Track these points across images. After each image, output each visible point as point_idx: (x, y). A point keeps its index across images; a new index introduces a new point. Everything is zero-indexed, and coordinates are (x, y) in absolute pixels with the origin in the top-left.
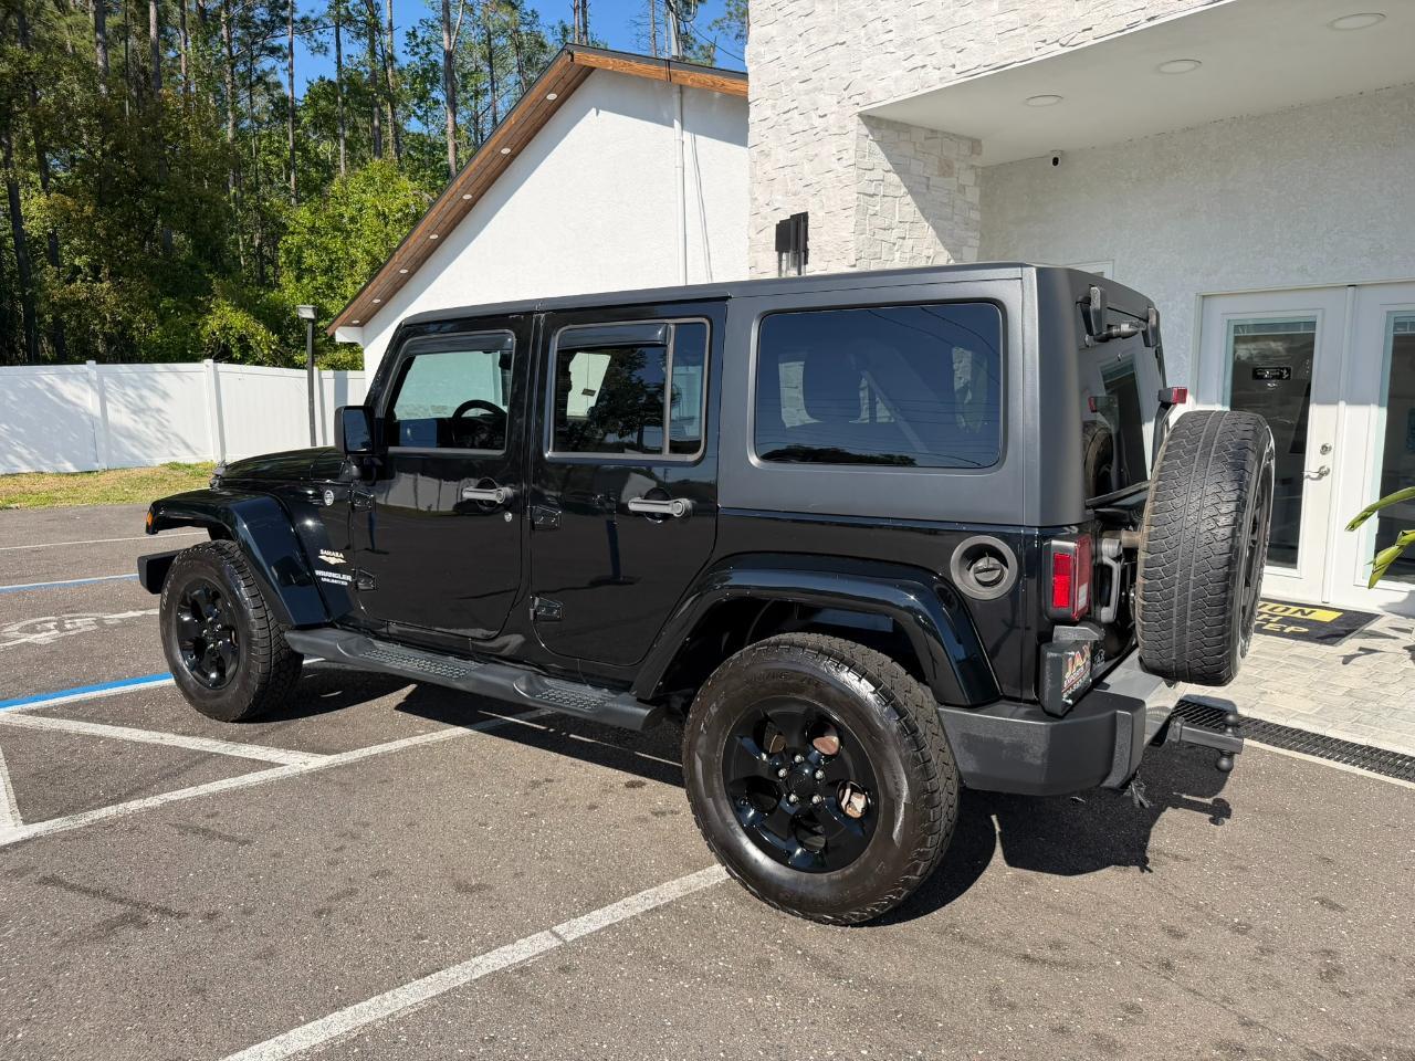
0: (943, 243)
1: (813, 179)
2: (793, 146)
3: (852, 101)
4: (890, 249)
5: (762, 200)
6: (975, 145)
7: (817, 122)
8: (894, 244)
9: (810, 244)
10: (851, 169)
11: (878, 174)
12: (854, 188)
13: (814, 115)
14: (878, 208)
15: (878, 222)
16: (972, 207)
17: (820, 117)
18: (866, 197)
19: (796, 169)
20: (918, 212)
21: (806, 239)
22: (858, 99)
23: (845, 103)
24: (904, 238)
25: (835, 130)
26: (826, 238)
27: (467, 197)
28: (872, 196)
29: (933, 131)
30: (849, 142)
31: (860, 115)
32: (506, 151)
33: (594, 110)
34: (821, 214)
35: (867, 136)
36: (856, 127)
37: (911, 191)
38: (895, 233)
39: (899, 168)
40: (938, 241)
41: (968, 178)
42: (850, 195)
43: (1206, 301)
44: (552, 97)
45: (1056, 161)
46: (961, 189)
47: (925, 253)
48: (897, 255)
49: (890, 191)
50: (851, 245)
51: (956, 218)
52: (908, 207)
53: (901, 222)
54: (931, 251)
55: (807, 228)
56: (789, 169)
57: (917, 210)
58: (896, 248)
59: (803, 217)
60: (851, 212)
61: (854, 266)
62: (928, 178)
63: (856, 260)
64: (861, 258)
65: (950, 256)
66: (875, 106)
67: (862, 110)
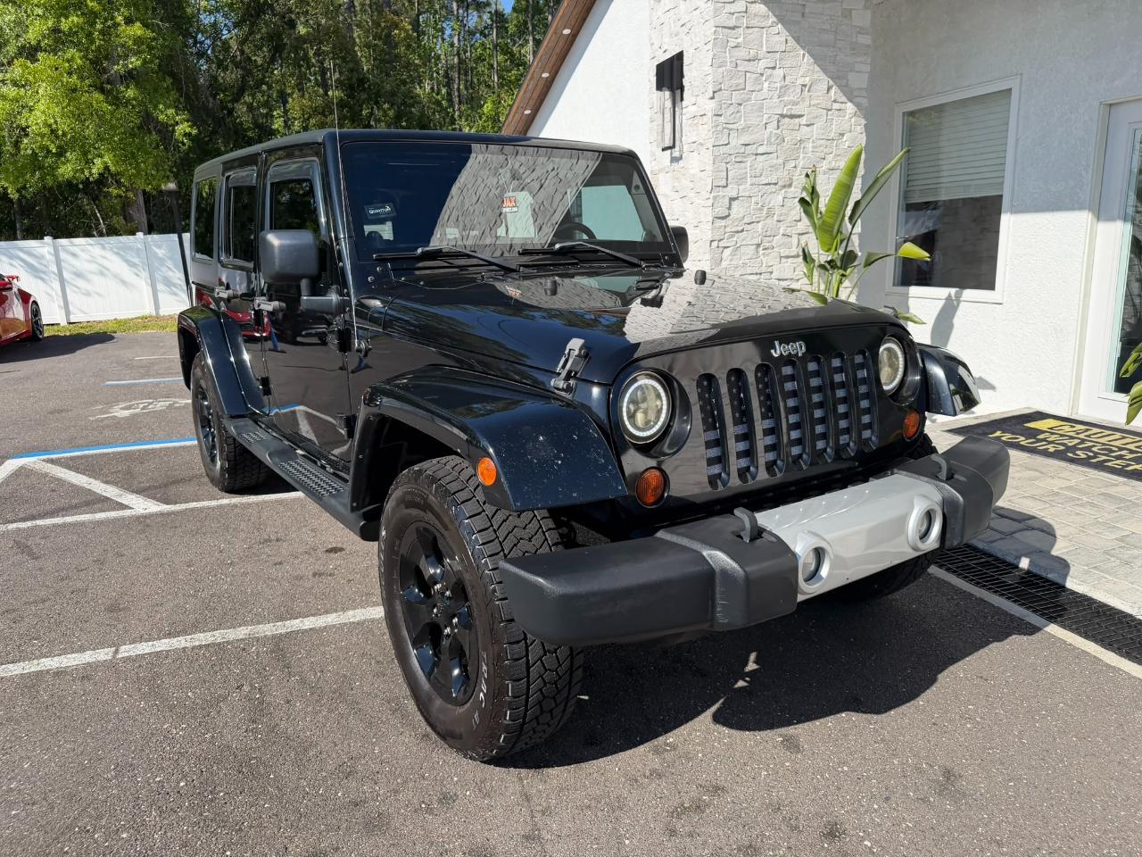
0: (823, 70)
1: (686, 18)
4: (756, 79)
5: (657, 43)
8: (762, 75)
9: (686, 82)
10: (710, 4)
11: (740, 6)
12: (712, 23)
14: (740, 40)
15: (742, 53)
16: (861, 31)
18: (725, 30)
20: (792, 42)
21: (682, 76)
24: (774, 68)
26: (695, 73)
27: (545, 75)
28: (733, 28)
32: (567, 32)
34: (692, 51)
37: (782, 20)
38: (762, 64)
40: (817, 69)
42: (710, 30)
43: (1113, 109)
46: (847, 13)
47: (800, 81)
48: (766, 85)
49: (754, 22)
50: (710, 78)
51: (839, 44)
52: (778, 36)
53: (769, 52)
54: (807, 79)
55: (682, 66)
56: (672, 12)
57: (790, 38)
58: (764, 78)
59: (680, 56)
60: (710, 46)
61: (713, 98)
62: (804, 5)
63: (714, 92)
64: (720, 90)
65: (831, 83)
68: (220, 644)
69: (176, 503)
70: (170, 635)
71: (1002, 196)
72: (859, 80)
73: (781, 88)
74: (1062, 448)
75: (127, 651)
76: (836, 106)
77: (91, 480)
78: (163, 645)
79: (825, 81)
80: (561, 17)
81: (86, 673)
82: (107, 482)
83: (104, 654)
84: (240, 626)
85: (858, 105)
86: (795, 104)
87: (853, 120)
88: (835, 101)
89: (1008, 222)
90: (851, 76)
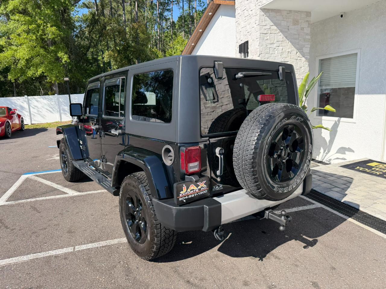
0: (295, 47)
1: (249, 30)
2: (245, 21)
3: (258, 4)
4: (273, 50)
5: (238, 38)
6: (308, 14)
7: (250, 13)
8: (275, 48)
9: (249, 50)
10: (258, 26)
11: (268, 27)
12: (259, 32)
13: (250, 10)
14: (268, 37)
15: (269, 42)
16: (307, 34)
18: (263, 34)
19: (246, 28)
20: (284, 38)
21: (248, 49)
22: (259, 4)
23: (257, 5)
24: (279, 46)
25: (254, 14)
26: (253, 48)
28: (266, 34)
29: (290, 11)
30: (258, 18)
31: (261, 9)
32: (201, 30)
33: (221, 16)
34: (251, 41)
35: (264, 15)
36: (259, 12)
37: (281, 31)
38: (275, 45)
39: (275, 24)
40: (293, 47)
41: (305, 25)
42: (258, 34)
44: (210, 14)
45: (342, 16)
46: (302, 29)
47: (287, 51)
48: (276, 52)
49: (273, 32)
50: (258, 50)
51: (300, 38)
52: (280, 36)
53: (277, 41)
54: (290, 50)
55: (248, 45)
56: (244, 28)
57: (284, 37)
58: (276, 50)
59: (247, 42)
60: (258, 39)
61: (259, 56)
62: (289, 26)
63: (260, 54)
64: (262, 53)
65: (297, 51)
66: (263, 5)
67: (261, 7)
68: (109, 246)
69: (83, 192)
70: (91, 242)
71: (355, 87)
72: (306, 50)
73: (281, 53)
74: (381, 173)
75: (78, 248)
76: (299, 58)
77: (52, 183)
78: (90, 246)
79: (295, 51)
80: (199, 26)
81: (66, 257)
82: (57, 184)
83: (70, 250)
84: (115, 239)
85: (306, 58)
86: (286, 58)
87: (304, 63)
88: (299, 57)
89: (357, 97)
90: (304, 49)
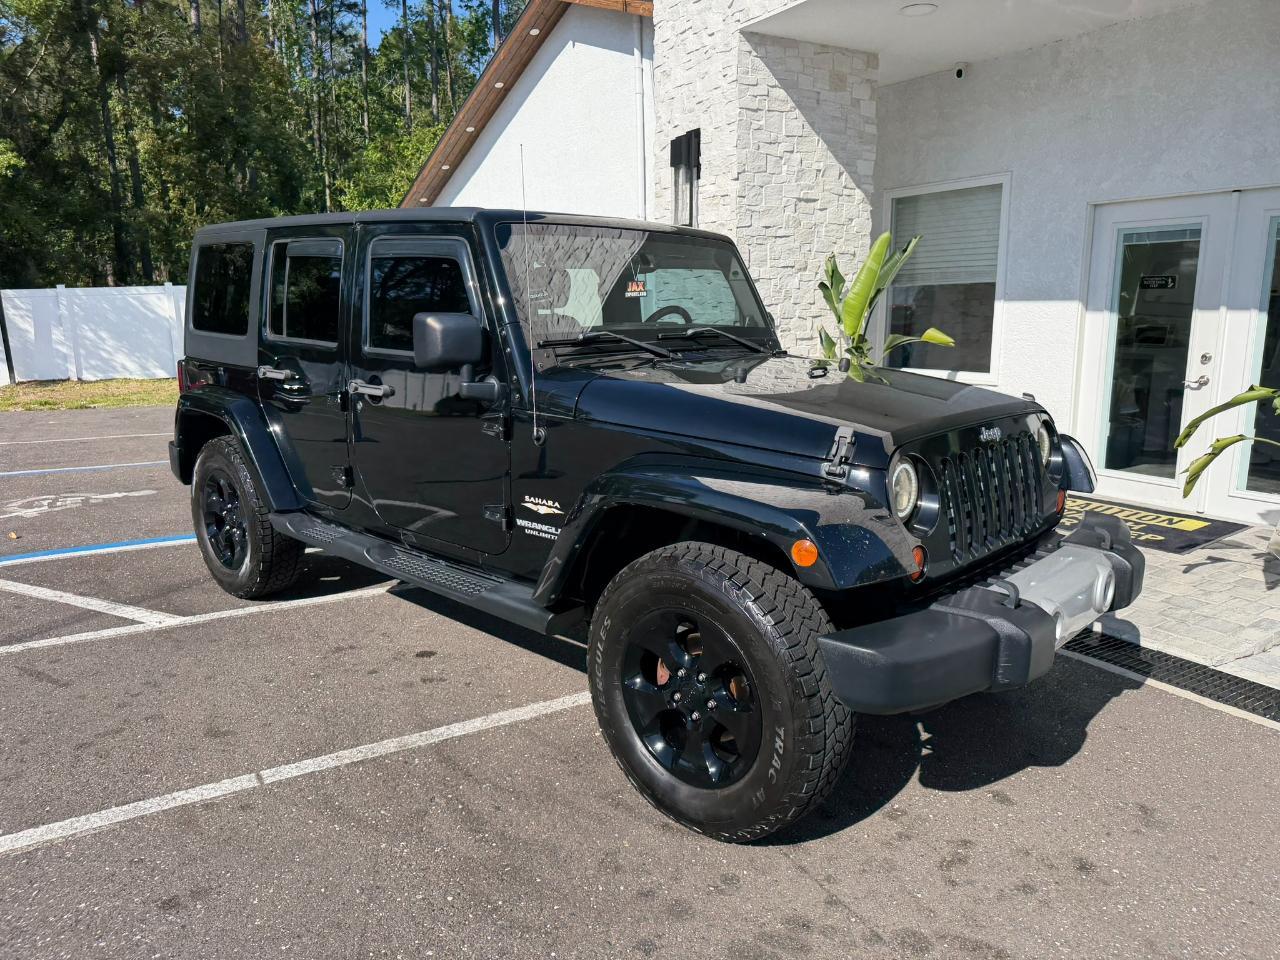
0: (836, 156)
1: (702, 96)
2: (688, 65)
3: (735, 18)
4: (777, 162)
5: (664, 119)
6: (872, 59)
7: (708, 41)
8: (781, 158)
9: (703, 160)
10: (734, 85)
11: (762, 89)
12: (736, 104)
13: (704, 34)
14: (762, 123)
15: (763, 136)
16: (867, 121)
17: (710, 35)
18: (748, 112)
19: (691, 87)
20: (807, 125)
21: (699, 154)
22: (738, 16)
23: (729, 20)
24: (792, 152)
25: (721, 48)
26: (715, 153)
27: (470, 129)
28: (756, 111)
29: (823, 46)
30: (732, 58)
31: (742, 32)
32: (499, 85)
33: (571, 42)
34: (711, 129)
35: (750, 52)
36: (736, 42)
37: (799, 105)
38: (782, 148)
39: (785, 84)
40: (830, 154)
41: (863, 93)
42: (734, 111)
43: (1099, 210)
44: (535, 32)
45: (959, 73)
46: (856, 102)
47: (815, 166)
48: (785, 168)
49: (774, 106)
50: (734, 159)
51: (849, 132)
52: (796, 121)
53: (788, 136)
54: (822, 164)
55: (699, 144)
56: (685, 88)
57: (806, 124)
58: (783, 162)
59: (696, 133)
60: (734, 127)
61: (737, 179)
62: (819, 93)
63: (739, 173)
64: (744, 171)
65: (842, 169)
66: (752, 22)
67: (743, 26)
68: (374, 760)
69: (194, 614)
70: (307, 755)
71: (993, 285)
72: (866, 167)
73: (799, 172)
75: (270, 776)
76: (846, 192)
77: (58, 593)
78: (309, 765)
79: (838, 167)
82: (81, 594)
83: (246, 782)
84: (382, 739)
85: (865, 192)
86: (811, 188)
87: (861, 206)
88: (845, 187)
89: (1001, 309)
90: (859, 163)
